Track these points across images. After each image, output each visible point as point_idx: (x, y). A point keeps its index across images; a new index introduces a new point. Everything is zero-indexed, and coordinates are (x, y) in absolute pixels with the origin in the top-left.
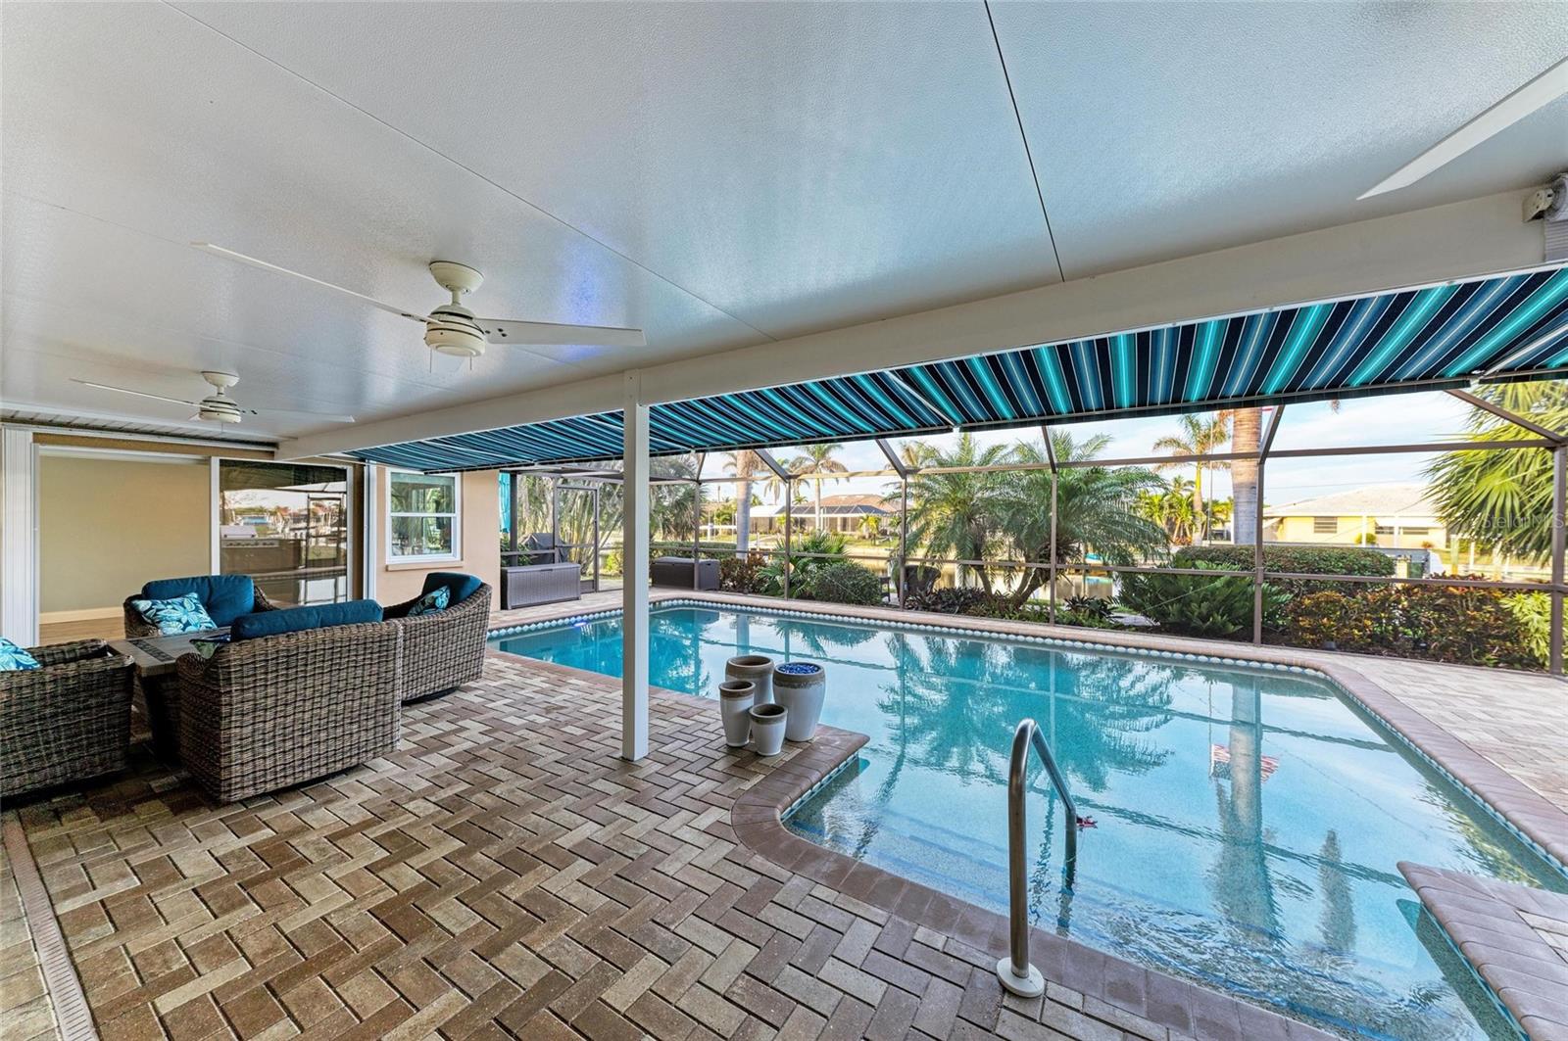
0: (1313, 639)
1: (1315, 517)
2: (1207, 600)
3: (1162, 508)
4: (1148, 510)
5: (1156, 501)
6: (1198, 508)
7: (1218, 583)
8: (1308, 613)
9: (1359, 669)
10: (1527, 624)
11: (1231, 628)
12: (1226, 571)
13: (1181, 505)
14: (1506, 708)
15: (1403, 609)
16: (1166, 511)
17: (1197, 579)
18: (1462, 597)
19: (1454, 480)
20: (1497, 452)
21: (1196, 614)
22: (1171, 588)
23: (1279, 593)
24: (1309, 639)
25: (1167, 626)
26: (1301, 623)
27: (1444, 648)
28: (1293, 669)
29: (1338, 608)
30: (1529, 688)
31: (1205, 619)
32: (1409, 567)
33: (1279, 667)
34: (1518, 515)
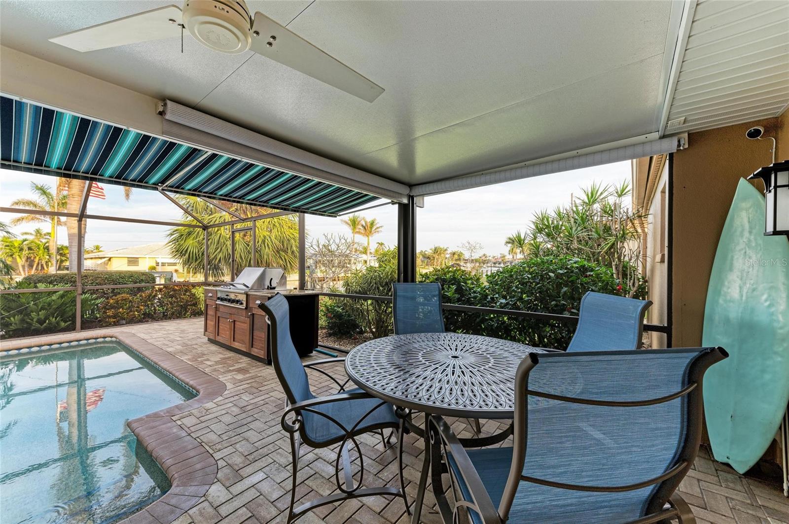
0: (114, 321)
1: (128, 258)
2: (46, 309)
3: (21, 250)
4: (8, 251)
5: (16, 245)
6: (53, 251)
7: (54, 297)
8: (112, 307)
9: (133, 332)
10: (199, 298)
11: (63, 324)
12: (61, 288)
13: (39, 248)
14: (188, 333)
15: (159, 299)
16: (26, 252)
17: (36, 296)
18: (179, 290)
19: (177, 240)
20: (192, 229)
21: (35, 320)
22: (13, 305)
23: (96, 299)
24: (112, 322)
25: (11, 333)
26: (108, 314)
27: (173, 314)
28: (98, 340)
29: (128, 302)
30: (198, 323)
31: (42, 322)
32: (165, 280)
33: (90, 341)
34: (197, 255)
